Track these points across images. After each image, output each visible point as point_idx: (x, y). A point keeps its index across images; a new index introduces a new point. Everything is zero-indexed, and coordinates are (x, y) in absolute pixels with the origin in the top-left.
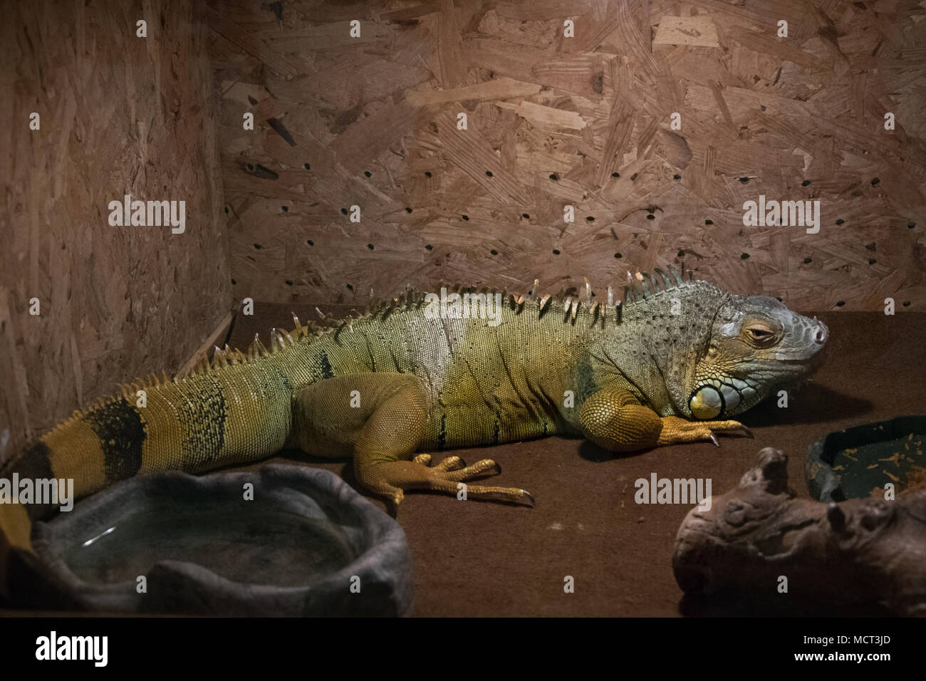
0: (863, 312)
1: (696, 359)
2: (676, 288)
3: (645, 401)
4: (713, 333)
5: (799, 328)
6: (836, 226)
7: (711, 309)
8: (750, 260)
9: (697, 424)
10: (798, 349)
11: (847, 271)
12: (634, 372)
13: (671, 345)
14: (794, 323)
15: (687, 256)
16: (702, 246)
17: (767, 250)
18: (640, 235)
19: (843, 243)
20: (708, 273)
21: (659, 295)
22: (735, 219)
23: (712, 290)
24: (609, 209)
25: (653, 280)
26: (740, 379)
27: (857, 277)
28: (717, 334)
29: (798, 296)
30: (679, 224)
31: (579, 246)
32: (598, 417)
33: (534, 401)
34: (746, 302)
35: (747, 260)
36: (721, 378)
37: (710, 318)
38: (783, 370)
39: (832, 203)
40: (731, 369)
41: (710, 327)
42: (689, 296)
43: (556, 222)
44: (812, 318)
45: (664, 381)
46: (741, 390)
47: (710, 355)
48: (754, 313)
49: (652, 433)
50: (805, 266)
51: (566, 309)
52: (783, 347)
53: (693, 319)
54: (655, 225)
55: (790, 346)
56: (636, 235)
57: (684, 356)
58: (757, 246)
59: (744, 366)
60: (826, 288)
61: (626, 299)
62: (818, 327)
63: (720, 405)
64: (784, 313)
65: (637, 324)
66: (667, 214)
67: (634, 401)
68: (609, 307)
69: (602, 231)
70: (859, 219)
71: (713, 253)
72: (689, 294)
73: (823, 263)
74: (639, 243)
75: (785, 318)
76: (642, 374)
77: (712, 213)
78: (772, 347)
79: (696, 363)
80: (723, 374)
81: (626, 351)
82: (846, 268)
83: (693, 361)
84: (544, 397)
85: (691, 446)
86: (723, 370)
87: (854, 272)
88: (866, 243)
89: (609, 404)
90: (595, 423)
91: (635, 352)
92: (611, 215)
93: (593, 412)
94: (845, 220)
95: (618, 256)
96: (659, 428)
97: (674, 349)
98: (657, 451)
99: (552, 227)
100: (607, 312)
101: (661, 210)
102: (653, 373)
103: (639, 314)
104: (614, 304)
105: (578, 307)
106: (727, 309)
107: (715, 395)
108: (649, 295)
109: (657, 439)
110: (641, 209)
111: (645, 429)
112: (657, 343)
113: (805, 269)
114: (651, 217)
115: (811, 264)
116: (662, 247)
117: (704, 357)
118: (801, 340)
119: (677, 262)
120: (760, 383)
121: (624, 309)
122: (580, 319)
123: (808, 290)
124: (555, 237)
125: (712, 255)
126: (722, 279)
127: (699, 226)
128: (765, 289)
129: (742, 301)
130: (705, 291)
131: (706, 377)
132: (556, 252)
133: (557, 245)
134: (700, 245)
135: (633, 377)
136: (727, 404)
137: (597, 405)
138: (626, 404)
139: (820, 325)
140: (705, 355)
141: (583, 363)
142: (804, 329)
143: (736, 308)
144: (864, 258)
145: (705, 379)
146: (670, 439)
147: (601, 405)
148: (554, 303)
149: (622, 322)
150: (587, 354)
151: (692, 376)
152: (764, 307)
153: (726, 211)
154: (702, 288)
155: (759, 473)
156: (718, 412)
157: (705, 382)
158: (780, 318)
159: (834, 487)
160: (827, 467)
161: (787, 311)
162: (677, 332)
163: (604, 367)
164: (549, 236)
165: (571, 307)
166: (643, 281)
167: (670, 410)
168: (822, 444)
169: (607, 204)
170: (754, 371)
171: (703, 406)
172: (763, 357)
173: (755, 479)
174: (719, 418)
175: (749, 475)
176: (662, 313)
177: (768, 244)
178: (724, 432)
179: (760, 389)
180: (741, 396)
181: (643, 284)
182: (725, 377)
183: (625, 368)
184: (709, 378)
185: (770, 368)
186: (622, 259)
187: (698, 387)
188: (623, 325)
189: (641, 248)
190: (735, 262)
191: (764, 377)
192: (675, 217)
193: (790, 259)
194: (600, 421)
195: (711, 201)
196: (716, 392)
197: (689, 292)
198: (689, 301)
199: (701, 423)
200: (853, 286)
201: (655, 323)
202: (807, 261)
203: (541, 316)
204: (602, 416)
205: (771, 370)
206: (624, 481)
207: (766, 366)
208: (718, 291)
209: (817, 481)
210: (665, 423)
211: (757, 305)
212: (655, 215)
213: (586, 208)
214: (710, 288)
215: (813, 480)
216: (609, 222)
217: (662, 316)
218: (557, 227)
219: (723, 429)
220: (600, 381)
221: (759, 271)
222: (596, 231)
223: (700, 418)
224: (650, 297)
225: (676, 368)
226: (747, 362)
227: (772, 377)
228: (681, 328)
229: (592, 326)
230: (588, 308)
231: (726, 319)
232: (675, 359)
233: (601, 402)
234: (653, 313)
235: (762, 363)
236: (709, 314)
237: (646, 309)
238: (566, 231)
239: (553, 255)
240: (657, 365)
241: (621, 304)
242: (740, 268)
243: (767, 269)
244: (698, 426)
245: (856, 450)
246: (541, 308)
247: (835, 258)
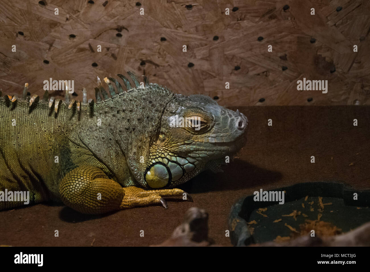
0: (278, 106)
1: (150, 143)
2: (135, 89)
3: (111, 175)
4: (162, 123)
5: (226, 118)
6: (257, 42)
7: (161, 105)
8: (195, 68)
9: (150, 192)
10: (225, 134)
11: (266, 76)
12: (102, 153)
13: (131, 132)
14: (222, 114)
15: (147, 65)
16: (159, 57)
17: (207, 60)
18: (111, 49)
19: (263, 55)
20: (163, 78)
21: (121, 95)
22: (183, 37)
23: (161, 91)
24: (87, 28)
25: (117, 83)
26: (183, 158)
27: (274, 80)
28: (165, 124)
29: (231, 95)
30: (141, 40)
31: (64, 57)
32: (73, 189)
33: (25, 177)
34: (187, 100)
35: (192, 68)
36: (168, 157)
37: (160, 112)
38: (214, 150)
39: (254, 24)
40: (176, 150)
41: (160, 119)
42: (144, 95)
43: (46, 39)
44: (236, 111)
45: (126, 160)
46: (183, 166)
47: (160, 140)
48: (193, 107)
49: (116, 200)
50: (236, 72)
51: (50, 105)
52: (214, 133)
53: (147, 113)
54: (122, 41)
55: (219, 132)
56: (108, 49)
57: (141, 141)
58: (200, 57)
59: (185, 148)
60: (251, 89)
61: (97, 97)
62: (240, 118)
63: (168, 177)
64: (215, 108)
65: (105, 117)
66: (132, 33)
67: (102, 175)
68: (84, 104)
69: (82, 46)
70: (274, 37)
71: (167, 62)
72: (144, 93)
73: (248, 70)
74: (111, 55)
75: (215, 111)
76: (109, 155)
77: (166, 32)
78: (206, 133)
79: (150, 146)
80: (170, 154)
81: (96, 137)
82: (265, 74)
83: (148, 145)
84: (32, 174)
85: (146, 209)
86: (170, 151)
87: (271, 76)
88: (280, 54)
89: (82, 178)
90: (71, 193)
91: (103, 138)
92: (89, 33)
93: (69, 184)
94: (264, 37)
95: (95, 65)
96: (122, 195)
97: (133, 136)
98: (120, 213)
99: (42, 42)
100: (82, 108)
101: (127, 29)
102: (117, 154)
103: (107, 109)
104: (87, 102)
105: (60, 104)
106: (173, 105)
107: (164, 169)
108: (114, 95)
109: (120, 204)
110: (111, 29)
111: (110, 197)
112: (120, 131)
113: (235, 75)
114: (119, 35)
115: (240, 70)
116: (128, 58)
117: (156, 141)
118: (228, 127)
119: (139, 69)
120: (198, 160)
121: (95, 106)
122: (62, 113)
123: (237, 90)
124: (45, 50)
125: (166, 65)
126: (174, 82)
127: (156, 42)
128: (206, 89)
129: (184, 98)
130: (156, 91)
131: (157, 156)
132: (46, 62)
133: (47, 56)
134: (157, 57)
135: (102, 157)
136: (173, 176)
137: (73, 179)
138: (95, 178)
139: (241, 116)
140: (157, 140)
141: (63, 146)
142: (230, 119)
143: (179, 104)
144: (279, 66)
145: (156, 158)
146: (130, 203)
147: (76, 179)
148: (41, 101)
149: (94, 115)
150: (66, 140)
151: (147, 156)
152: (200, 103)
153: (176, 31)
154: (154, 89)
155: (187, 227)
156: (166, 183)
157: (157, 160)
158: (212, 111)
159: (247, 237)
160: (243, 221)
161: (217, 106)
162: (135, 122)
163: (80, 149)
164: (40, 49)
165: (54, 104)
166: (110, 84)
167: (131, 182)
168: (240, 205)
169: (85, 25)
170: (192, 151)
171: (156, 178)
172: (199, 141)
173: (183, 231)
174: (167, 187)
175: (180, 229)
176: (124, 108)
177: (208, 55)
178: (171, 198)
179: (198, 164)
180: (184, 170)
181: (110, 86)
182: (171, 156)
183: (96, 150)
184: (159, 157)
185: (205, 148)
186: (98, 67)
187: (151, 163)
188: (95, 118)
189: (112, 59)
190: (183, 69)
191: (200, 155)
192: (138, 35)
193: (225, 67)
194: (75, 192)
195: (165, 23)
196: (164, 168)
197: (144, 92)
198: (144, 99)
199: (154, 191)
200: (271, 87)
201: (119, 116)
202: (237, 68)
203: (30, 112)
204: (77, 187)
205: (206, 150)
206: (93, 236)
207: (202, 148)
208: (166, 91)
209: (236, 232)
210: (126, 192)
211: (195, 101)
212: (122, 33)
213: (69, 27)
214: (160, 89)
215: (233, 232)
216: (87, 39)
217: (124, 111)
218: (47, 42)
219: (170, 196)
220: (76, 161)
221: (201, 76)
222: (77, 46)
223: (153, 187)
224: (115, 96)
225: (135, 150)
226: (188, 144)
227: (206, 155)
228: (139, 120)
229: (71, 119)
230: (68, 105)
231: (171, 113)
232: (134, 143)
233: (76, 177)
234: (117, 108)
235: (198, 145)
236: (159, 109)
237: (112, 106)
238: (54, 45)
239: (43, 64)
240: (120, 147)
241: (93, 102)
242: (187, 74)
243: (208, 75)
244: (152, 194)
245: (266, 209)
246: (30, 105)
247: (257, 66)
